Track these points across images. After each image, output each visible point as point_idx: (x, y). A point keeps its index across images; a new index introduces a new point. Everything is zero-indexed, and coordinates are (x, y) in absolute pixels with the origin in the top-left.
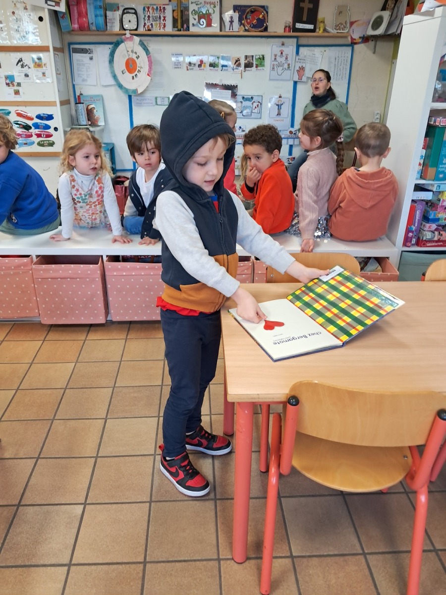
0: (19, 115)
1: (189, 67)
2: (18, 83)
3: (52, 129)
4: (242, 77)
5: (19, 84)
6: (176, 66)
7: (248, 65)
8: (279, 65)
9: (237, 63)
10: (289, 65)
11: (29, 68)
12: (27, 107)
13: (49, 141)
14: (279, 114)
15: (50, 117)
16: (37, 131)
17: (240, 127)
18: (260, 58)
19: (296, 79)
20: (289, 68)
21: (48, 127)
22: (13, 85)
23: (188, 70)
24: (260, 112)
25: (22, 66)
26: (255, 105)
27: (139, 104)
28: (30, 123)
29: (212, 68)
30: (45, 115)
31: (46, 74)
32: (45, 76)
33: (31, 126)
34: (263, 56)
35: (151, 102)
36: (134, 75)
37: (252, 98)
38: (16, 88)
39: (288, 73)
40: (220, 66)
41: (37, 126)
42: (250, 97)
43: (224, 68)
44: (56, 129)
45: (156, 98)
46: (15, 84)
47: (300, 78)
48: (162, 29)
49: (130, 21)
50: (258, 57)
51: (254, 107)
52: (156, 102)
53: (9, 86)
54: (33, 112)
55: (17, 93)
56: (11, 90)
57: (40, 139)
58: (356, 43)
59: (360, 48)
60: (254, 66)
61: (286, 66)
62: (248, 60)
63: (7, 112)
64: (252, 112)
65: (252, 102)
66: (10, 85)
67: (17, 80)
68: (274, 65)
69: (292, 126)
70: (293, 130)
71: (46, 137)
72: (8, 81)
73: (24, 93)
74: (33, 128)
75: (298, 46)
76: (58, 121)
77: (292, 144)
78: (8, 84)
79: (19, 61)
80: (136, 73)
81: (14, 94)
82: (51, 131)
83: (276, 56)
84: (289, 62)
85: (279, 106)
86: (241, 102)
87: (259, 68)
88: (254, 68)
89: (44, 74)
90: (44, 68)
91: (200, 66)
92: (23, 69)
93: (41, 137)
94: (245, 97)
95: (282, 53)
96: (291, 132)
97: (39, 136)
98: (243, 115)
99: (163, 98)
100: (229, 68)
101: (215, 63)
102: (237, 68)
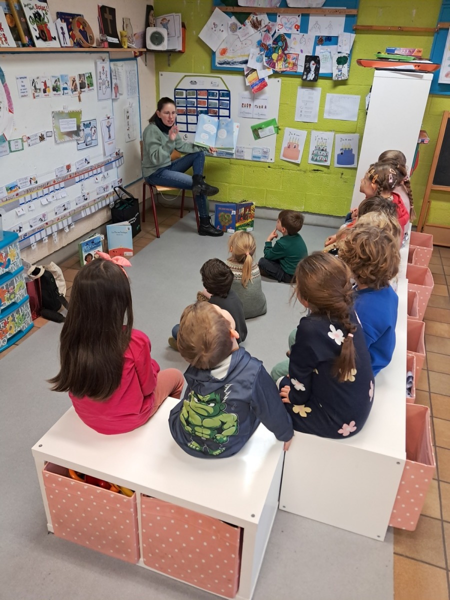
4: (80, 100)
6: (23, 94)
8: (103, 83)
9: (74, 84)
14: (110, 137)
17: (86, 160)
20: (109, 85)
23: (34, 98)
34: (91, 74)
35: (4, 149)
37: (90, 123)
42: (88, 122)
45: (9, 143)
47: (116, 96)
48: (4, 43)
50: (87, 75)
52: (10, 148)
58: (137, 57)
59: (140, 61)
61: (107, 84)
62: (81, 79)
65: (90, 128)
68: (99, 84)
70: (117, 151)
75: (111, 61)
83: (100, 73)
84: (108, 79)
86: (84, 130)
87: (91, 88)
94: (86, 123)
95: (103, 70)
96: (117, 154)
98: (87, 145)
99: (16, 141)
100: (69, 91)
101: (57, 86)
102: (75, 91)
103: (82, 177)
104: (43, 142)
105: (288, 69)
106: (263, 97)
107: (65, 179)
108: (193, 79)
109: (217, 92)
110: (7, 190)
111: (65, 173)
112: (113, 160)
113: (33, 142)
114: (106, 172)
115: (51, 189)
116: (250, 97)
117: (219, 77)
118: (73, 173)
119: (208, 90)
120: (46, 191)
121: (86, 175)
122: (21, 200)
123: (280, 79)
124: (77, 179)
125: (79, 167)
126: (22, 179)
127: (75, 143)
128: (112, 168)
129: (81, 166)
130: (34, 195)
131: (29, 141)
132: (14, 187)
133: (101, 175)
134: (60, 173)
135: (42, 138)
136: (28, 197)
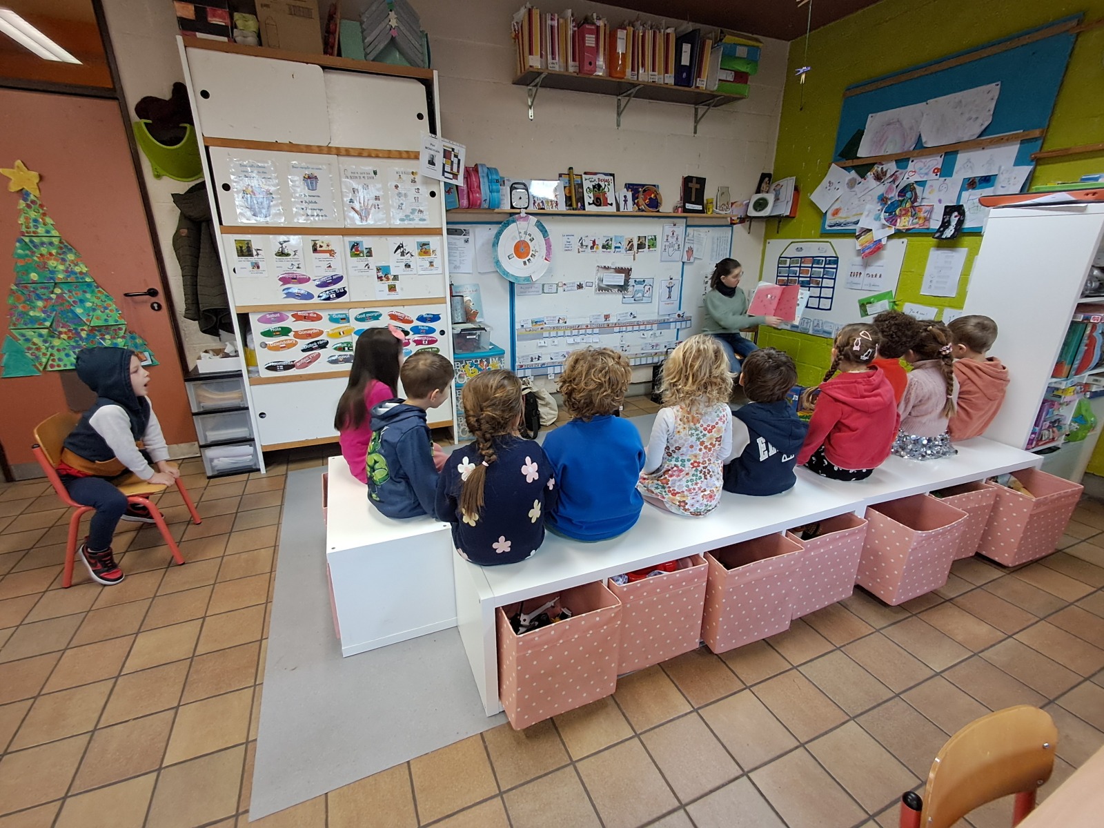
0: (393, 317)
1: (581, 250)
2: (394, 276)
3: (437, 332)
4: (634, 259)
5: (396, 278)
6: (566, 249)
7: (641, 246)
8: (671, 246)
9: (630, 244)
10: (679, 245)
11: (412, 256)
12: (405, 307)
13: (432, 348)
14: (670, 297)
15: (436, 318)
16: (417, 337)
17: (631, 314)
18: (652, 239)
19: (685, 260)
20: (679, 248)
21: (432, 330)
22: (388, 279)
23: (579, 252)
24: (651, 297)
25: (403, 254)
26: (647, 288)
27: (523, 293)
28: (407, 327)
29: (605, 250)
30: (429, 316)
31: (434, 263)
32: (432, 266)
33: (409, 330)
34: (655, 236)
35: (537, 290)
36: (526, 259)
37: (644, 281)
38: (391, 282)
39: (677, 255)
40: (613, 247)
41: (416, 330)
42: (641, 280)
43: (617, 250)
44: (442, 333)
45: (543, 285)
46: (391, 277)
47: (689, 259)
48: (554, 207)
49: (520, 198)
50: (650, 238)
51: (646, 291)
52: (543, 290)
53: (382, 280)
54: (413, 312)
55: (392, 288)
56: (384, 286)
57: (421, 347)
58: (734, 224)
59: (738, 228)
60: (647, 247)
61: (676, 247)
62: (641, 241)
63: (376, 314)
64: (643, 296)
65: (643, 286)
66: (383, 278)
67: (393, 272)
68: (665, 246)
69: (680, 309)
70: (681, 313)
71: (428, 344)
72: (380, 274)
73: (402, 289)
74: (411, 333)
75: (687, 226)
76: (445, 323)
77: (679, 327)
78: (380, 278)
79: (399, 248)
80: (529, 257)
81: (387, 290)
82: (436, 335)
83: (668, 236)
84: (679, 243)
85: (670, 288)
86: (633, 286)
87: (651, 249)
88: (646, 249)
89: (431, 263)
90: (433, 256)
91: (592, 248)
92: (402, 258)
93: (422, 344)
94: (637, 280)
95: (673, 234)
96: (679, 315)
97: (418, 342)
98: (635, 300)
99: (551, 285)
100: (623, 250)
101: (607, 244)
102: (630, 249)
103: (624, 329)
104: (580, 290)
105: (917, 226)
106: (880, 263)
107: (600, 327)
108: (799, 245)
109: (824, 259)
110: (532, 323)
111: (602, 320)
112: (671, 320)
113: (570, 288)
114: (660, 331)
115: (582, 331)
116: (861, 264)
117: (827, 242)
118: (612, 324)
119: (813, 257)
120: (575, 332)
121: (630, 328)
122: (546, 334)
123: (905, 240)
124: (617, 329)
125: (621, 319)
126: (550, 317)
127: (621, 296)
128: (669, 328)
129: (624, 318)
130: (561, 333)
131: (565, 287)
132: (540, 322)
133: (651, 332)
134: (595, 320)
135: (580, 286)
136: (553, 333)
